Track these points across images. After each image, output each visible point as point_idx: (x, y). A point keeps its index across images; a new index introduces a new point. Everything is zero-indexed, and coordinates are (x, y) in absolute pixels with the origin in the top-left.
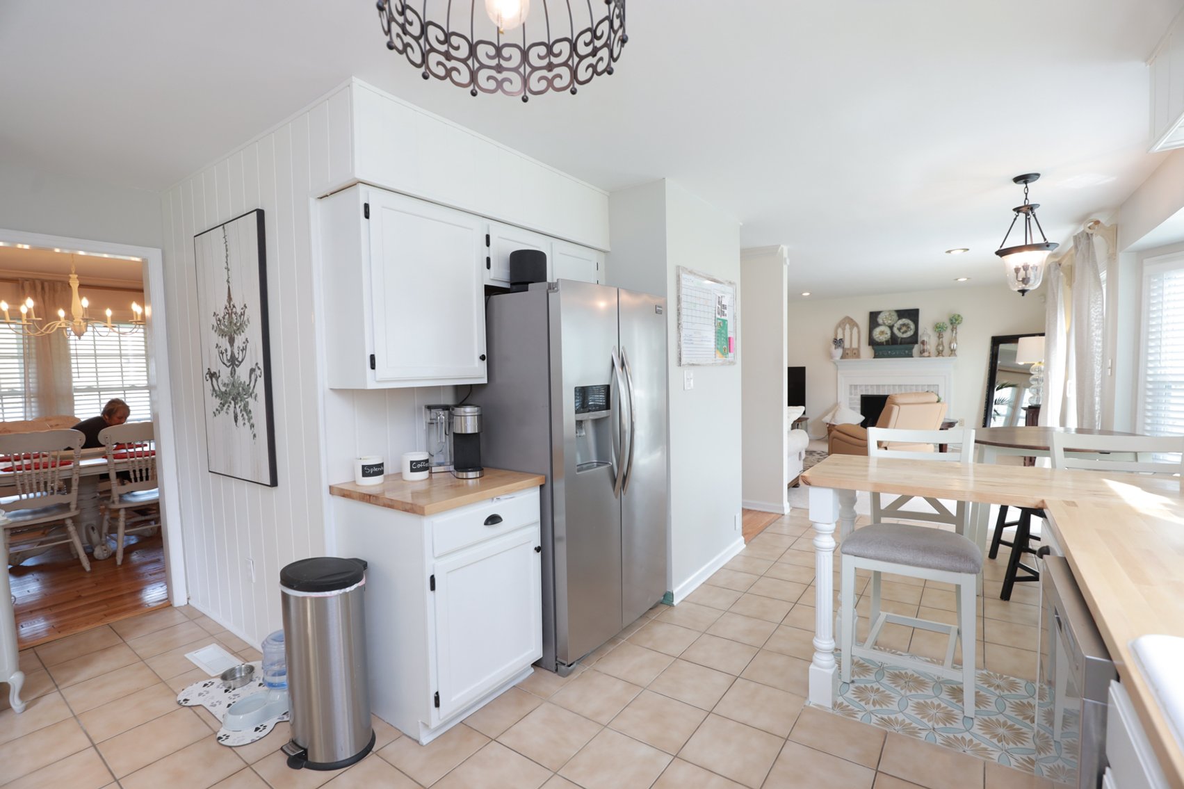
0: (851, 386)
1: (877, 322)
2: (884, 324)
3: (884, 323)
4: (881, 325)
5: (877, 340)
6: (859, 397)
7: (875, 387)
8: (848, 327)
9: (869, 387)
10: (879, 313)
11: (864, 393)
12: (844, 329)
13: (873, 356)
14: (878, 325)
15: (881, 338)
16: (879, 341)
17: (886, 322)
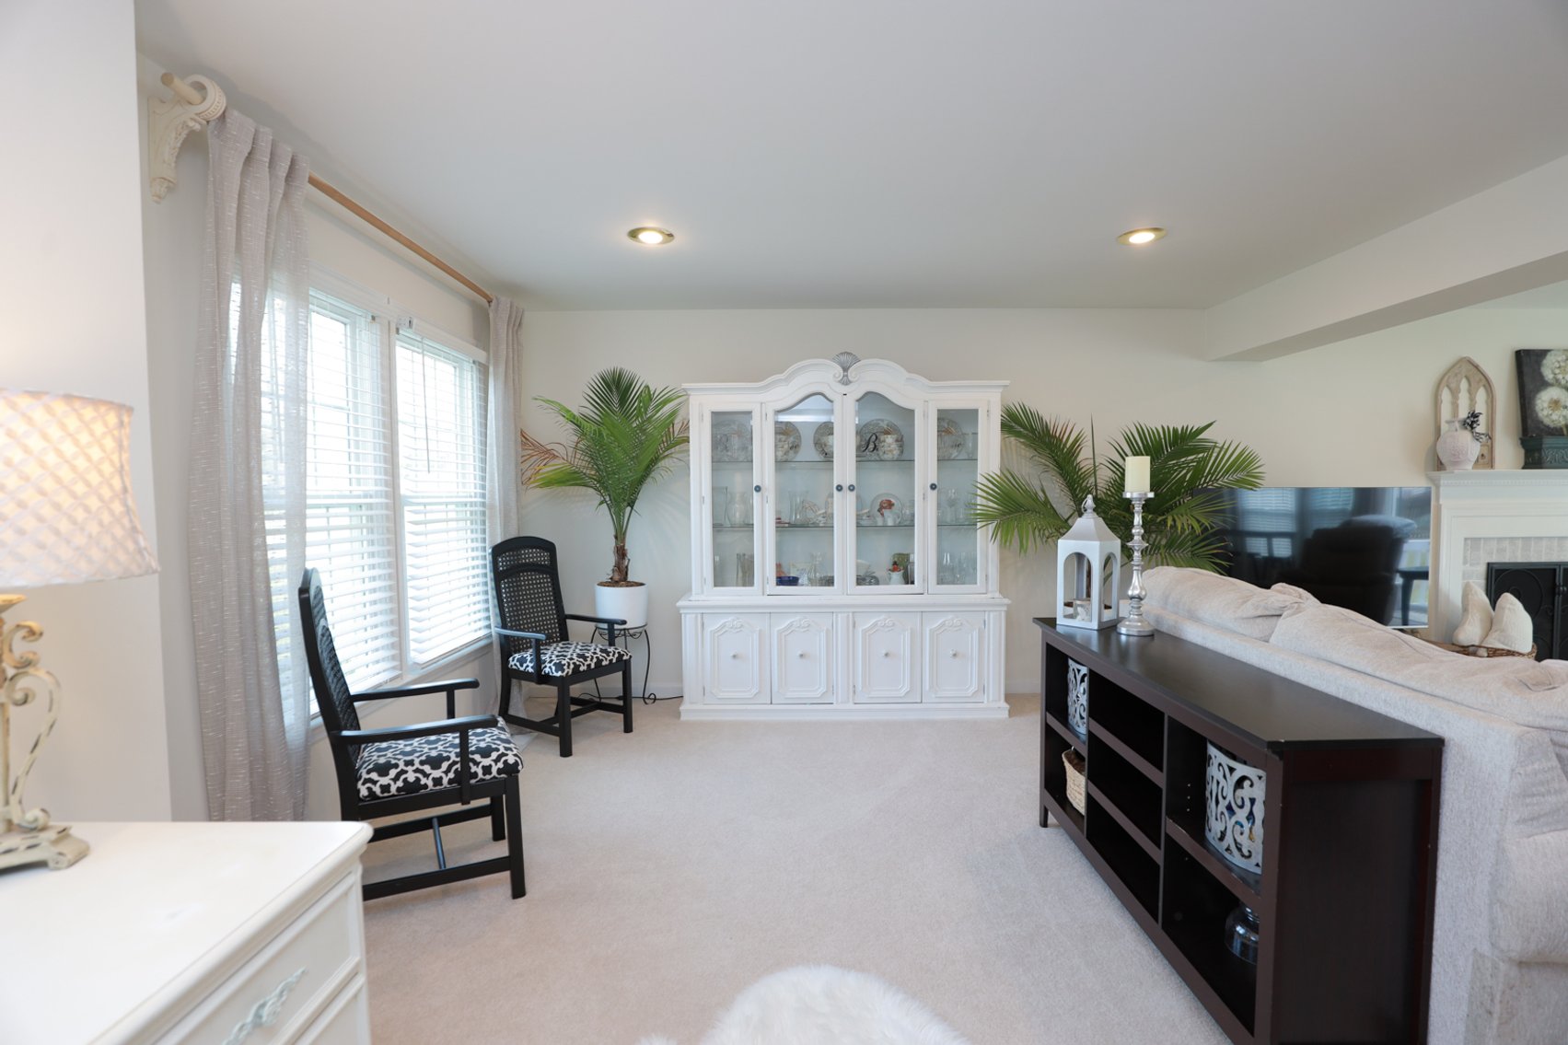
0: (1466, 539)
1: (1541, 376)
2: (1557, 383)
3: (1557, 380)
4: (1552, 385)
5: (1547, 421)
6: (1482, 569)
7: (1520, 543)
8: (1464, 385)
9: (1506, 544)
10: (1542, 354)
11: (1494, 559)
12: (1455, 393)
13: (1522, 464)
14: (1544, 384)
15: (1554, 417)
16: (1552, 425)
17: (1560, 377)
